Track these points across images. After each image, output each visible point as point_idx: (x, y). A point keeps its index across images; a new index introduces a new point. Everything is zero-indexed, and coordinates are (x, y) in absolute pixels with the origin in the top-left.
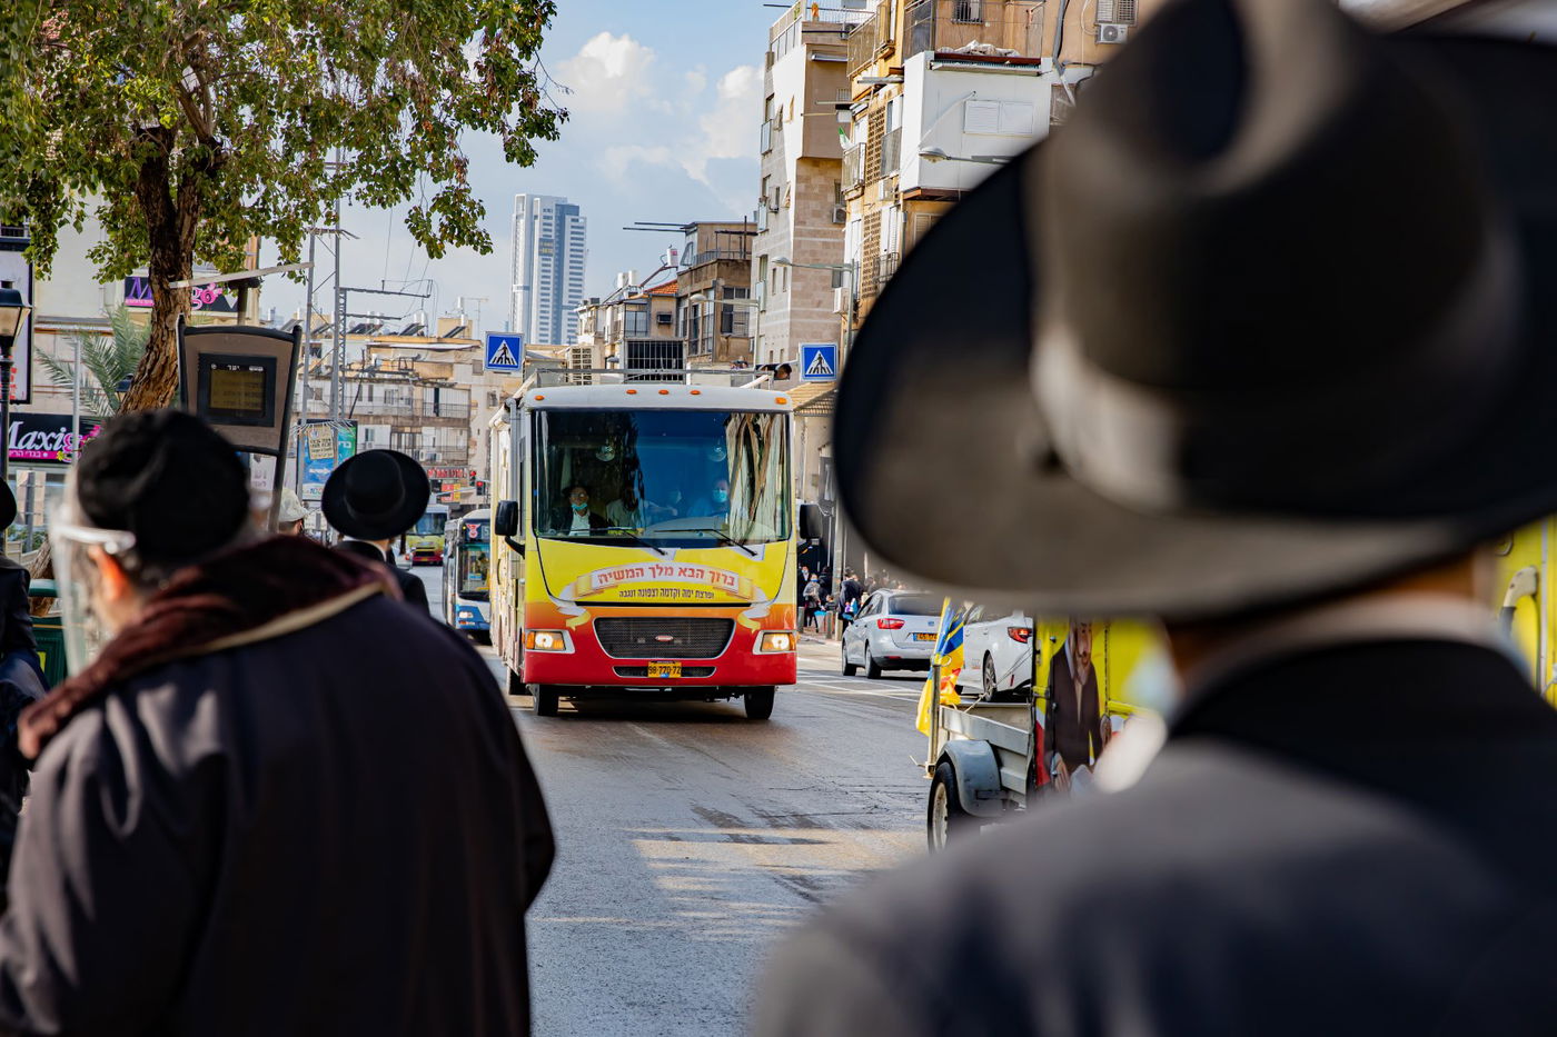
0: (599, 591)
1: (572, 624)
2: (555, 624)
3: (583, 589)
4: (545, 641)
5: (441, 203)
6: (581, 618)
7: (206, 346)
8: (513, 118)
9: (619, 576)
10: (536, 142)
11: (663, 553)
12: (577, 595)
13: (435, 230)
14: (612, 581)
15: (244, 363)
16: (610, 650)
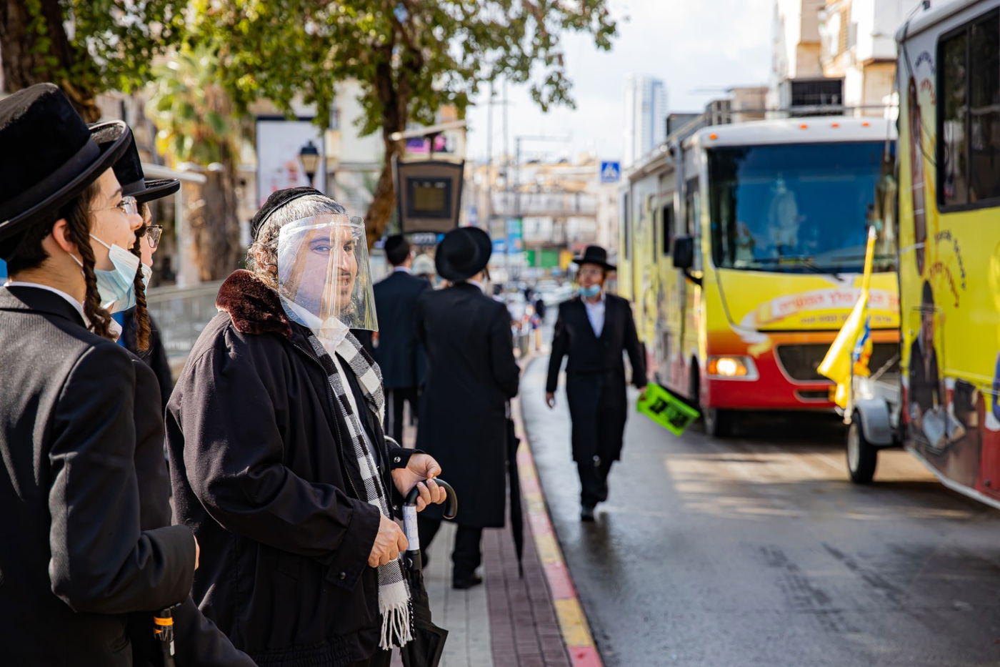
0: (780, 319)
1: (756, 351)
2: (736, 350)
3: (764, 316)
4: (727, 368)
5: (550, 81)
6: (762, 345)
7: (411, 173)
8: (595, 25)
9: (799, 303)
10: (610, 38)
11: (841, 280)
12: (758, 320)
13: (545, 98)
14: (792, 308)
15: (433, 181)
16: (792, 374)
